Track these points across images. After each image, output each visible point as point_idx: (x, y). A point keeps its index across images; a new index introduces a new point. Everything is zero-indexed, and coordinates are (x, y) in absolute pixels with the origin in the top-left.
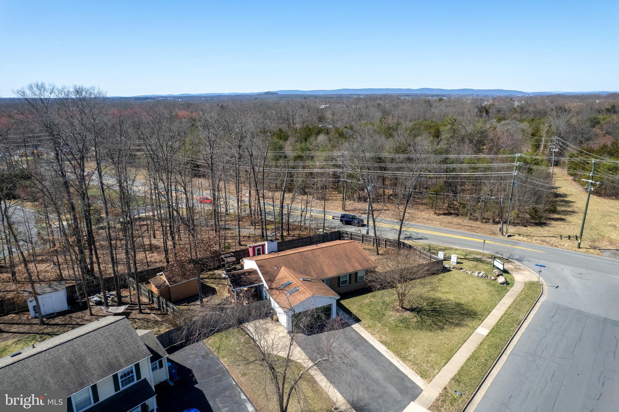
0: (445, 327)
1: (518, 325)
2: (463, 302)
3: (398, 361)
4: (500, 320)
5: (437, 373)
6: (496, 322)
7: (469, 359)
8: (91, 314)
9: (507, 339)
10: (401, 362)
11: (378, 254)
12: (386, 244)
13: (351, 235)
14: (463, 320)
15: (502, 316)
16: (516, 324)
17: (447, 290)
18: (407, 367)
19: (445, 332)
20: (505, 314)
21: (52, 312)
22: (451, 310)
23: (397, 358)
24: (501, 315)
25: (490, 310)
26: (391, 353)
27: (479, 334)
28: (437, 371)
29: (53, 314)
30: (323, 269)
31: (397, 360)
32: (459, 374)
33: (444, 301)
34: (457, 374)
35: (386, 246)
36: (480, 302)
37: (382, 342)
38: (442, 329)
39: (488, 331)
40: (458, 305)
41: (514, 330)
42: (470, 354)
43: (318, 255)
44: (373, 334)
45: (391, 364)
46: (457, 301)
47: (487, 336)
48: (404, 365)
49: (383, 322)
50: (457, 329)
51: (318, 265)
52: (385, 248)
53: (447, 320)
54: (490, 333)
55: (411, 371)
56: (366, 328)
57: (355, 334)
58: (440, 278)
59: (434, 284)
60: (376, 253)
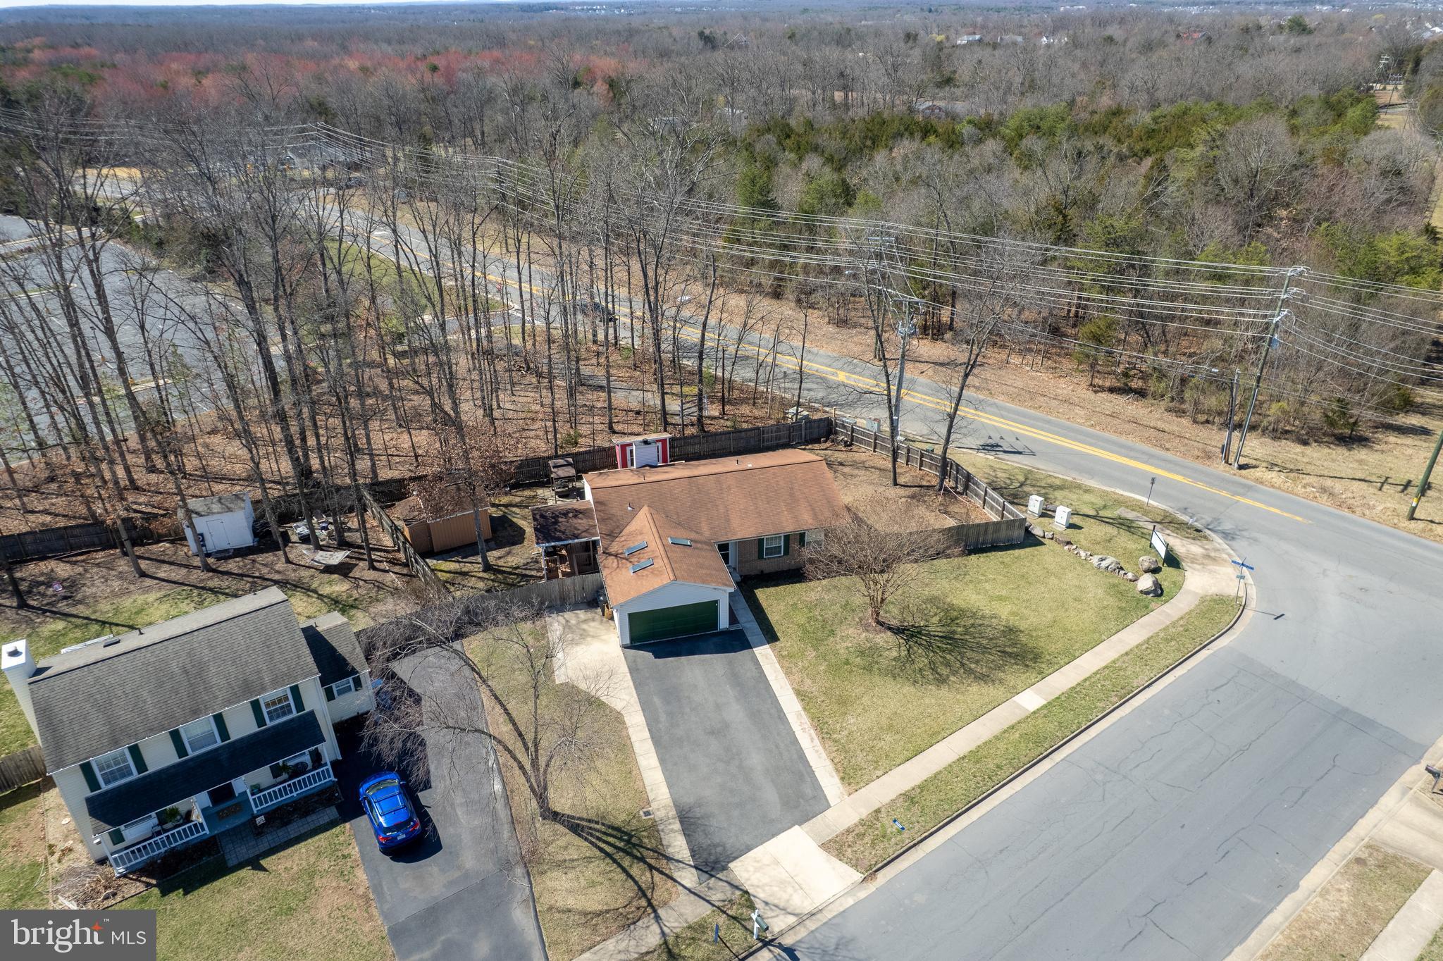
0: (952, 678)
1: (1121, 698)
2: (1023, 625)
3: (812, 740)
4: (1085, 680)
5: (878, 777)
6: (1073, 684)
7: (963, 758)
8: (288, 561)
9: (1075, 727)
10: (817, 741)
11: (896, 484)
12: (921, 461)
13: (853, 432)
14: (1000, 668)
15: (1095, 674)
16: (1116, 695)
17: (1004, 593)
18: (824, 755)
19: (944, 692)
20: (1106, 667)
21: (227, 547)
22: (984, 642)
23: (812, 731)
24: (1094, 670)
25: (1077, 655)
26: (805, 719)
27: (1019, 706)
28: (879, 773)
29: (226, 551)
30: (728, 520)
31: (810, 735)
32: (922, 787)
33: (983, 617)
34: (919, 787)
35: (921, 465)
36: (1066, 630)
37: (799, 694)
38: (941, 681)
39: (1045, 702)
40: (1010, 631)
41: (1104, 708)
42: (973, 747)
43: (729, 488)
44: (788, 673)
45: (795, 741)
46: (1013, 621)
47: (1034, 713)
48: (820, 749)
49: (822, 649)
50: (974, 688)
51: (721, 509)
52: (920, 469)
53: (963, 665)
54: (1045, 707)
55: (828, 762)
56: (780, 658)
57: (753, 668)
58: (1005, 560)
59: (983, 575)
60: (891, 482)
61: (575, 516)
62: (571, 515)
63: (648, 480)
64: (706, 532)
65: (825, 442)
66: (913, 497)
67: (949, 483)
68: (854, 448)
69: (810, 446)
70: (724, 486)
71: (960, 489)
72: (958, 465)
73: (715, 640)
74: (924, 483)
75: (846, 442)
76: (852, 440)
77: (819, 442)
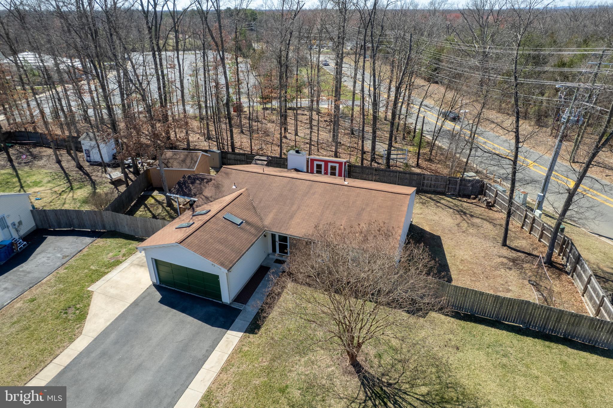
11: (504, 244)
12: (542, 233)
13: (496, 196)
21: (99, 160)
29: (97, 162)
30: (292, 217)
35: (541, 237)
44: (225, 368)
49: (277, 364)
51: (295, 207)
52: (540, 241)
59: (527, 367)
60: (500, 240)
61: (207, 182)
62: (205, 181)
63: (265, 172)
64: (267, 221)
65: (474, 199)
66: (514, 260)
67: (558, 258)
68: (495, 209)
69: (460, 198)
70: (311, 192)
71: (569, 267)
72: (572, 244)
74: (535, 253)
75: (488, 203)
76: (495, 203)
77: (469, 198)
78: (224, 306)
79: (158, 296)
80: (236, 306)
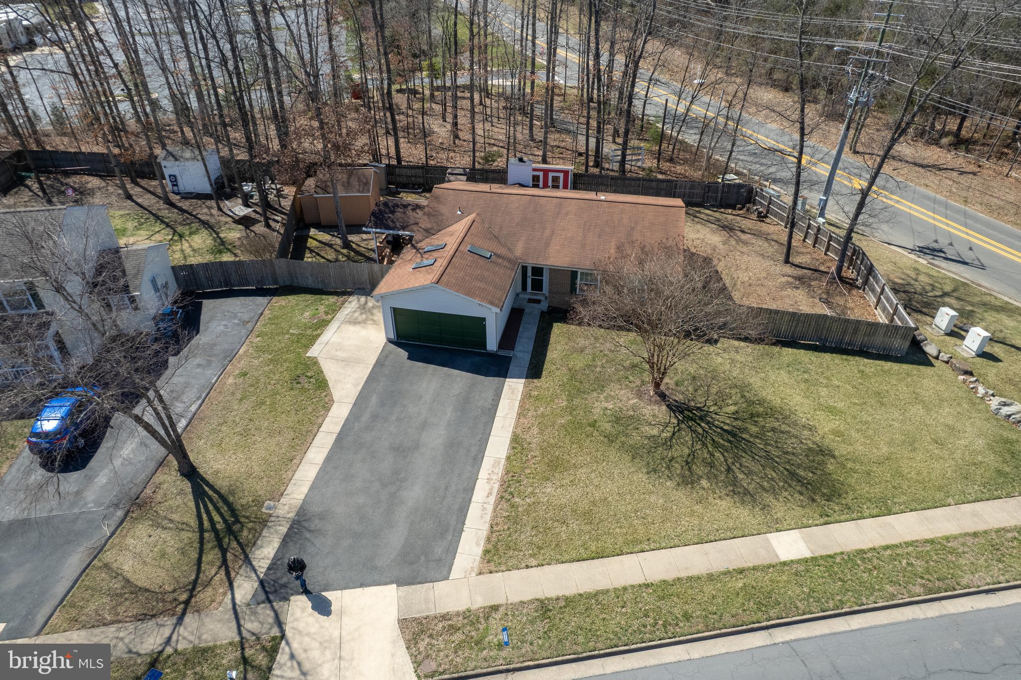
0: (704, 483)
1: (931, 591)
2: (841, 450)
3: (490, 494)
4: (887, 548)
5: (527, 567)
6: (865, 547)
7: (647, 586)
8: (220, 209)
9: (831, 604)
10: (492, 499)
11: (787, 261)
12: (829, 245)
13: (770, 203)
14: (774, 492)
15: (908, 544)
16: (923, 586)
17: (840, 405)
18: (488, 517)
19: (681, 496)
20: (932, 542)
21: (193, 191)
22: (775, 452)
23: (496, 486)
24: (908, 538)
25: (894, 510)
26: (500, 470)
27: (769, 547)
28: (534, 563)
29: (191, 193)
30: (547, 244)
31: (491, 489)
32: (569, 601)
33: (795, 424)
34: (567, 598)
35: (827, 250)
36: (899, 474)
37: (516, 440)
38: (688, 480)
39: (808, 554)
40: (823, 452)
41: (893, 596)
42: (670, 576)
43: (567, 214)
44: (522, 413)
45: (470, 490)
46: (830, 442)
47: (784, 564)
48: (490, 508)
49: (576, 401)
50: (725, 504)
51: (548, 232)
52: (826, 254)
53: (729, 470)
54: (806, 560)
55: (487, 527)
56: (527, 396)
57: (490, 401)
58: (867, 370)
59: (828, 378)
60: (782, 258)
61: (413, 210)
62: (410, 208)
63: (493, 190)
64: (519, 251)
65: (741, 209)
66: (799, 278)
67: (849, 273)
68: (768, 220)
69: (722, 210)
70: (563, 212)
71: (860, 281)
72: (864, 254)
73: (477, 359)
74: (822, 268)
75: (760, 213)
76: (768, 212)
77: (734, 208)
78: (491, 355)
79: (404, 354)
80: (503, 353)
